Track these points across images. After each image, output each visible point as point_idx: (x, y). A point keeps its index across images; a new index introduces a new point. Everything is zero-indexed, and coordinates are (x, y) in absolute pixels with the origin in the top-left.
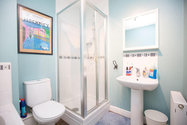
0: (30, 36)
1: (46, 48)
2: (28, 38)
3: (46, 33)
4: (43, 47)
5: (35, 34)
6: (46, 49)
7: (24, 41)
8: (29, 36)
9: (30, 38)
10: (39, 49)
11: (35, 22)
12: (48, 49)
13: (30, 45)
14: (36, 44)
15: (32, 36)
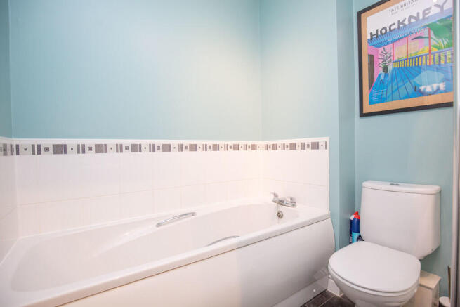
0: (385, 69)
1: (435, 86)
2: (380, 76)
3: (435, 35)
4: (422, 88)
5: (396, 58)
6: (435, 89)
7: (370, 86)
8: (381, 72)
9: (383, 74)
10: (408, 97)
11: (396, 26)
12: (442, 86)
13: (385, 93)
14: (401, 84)
15: (390, 68)
